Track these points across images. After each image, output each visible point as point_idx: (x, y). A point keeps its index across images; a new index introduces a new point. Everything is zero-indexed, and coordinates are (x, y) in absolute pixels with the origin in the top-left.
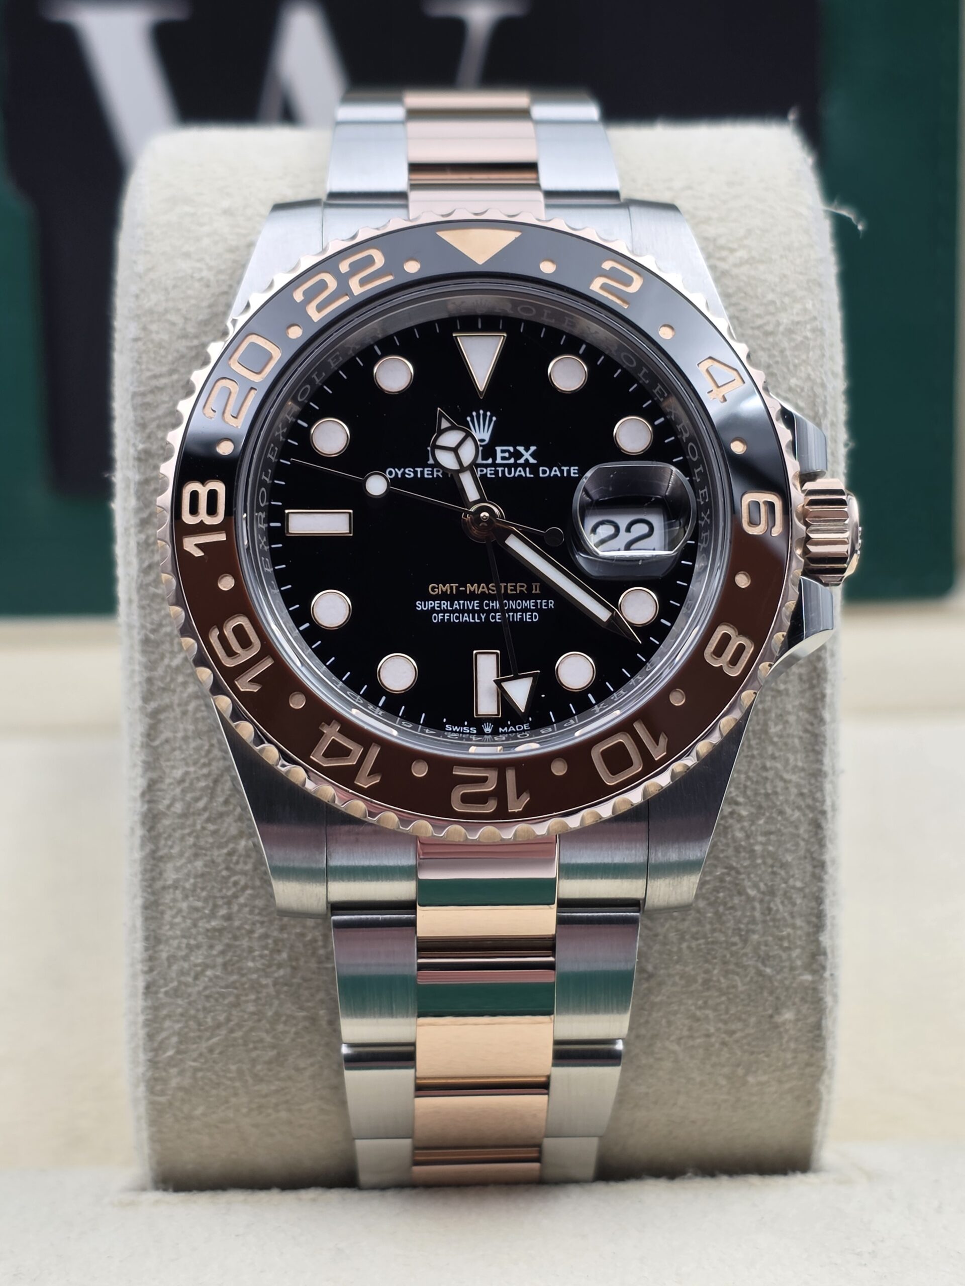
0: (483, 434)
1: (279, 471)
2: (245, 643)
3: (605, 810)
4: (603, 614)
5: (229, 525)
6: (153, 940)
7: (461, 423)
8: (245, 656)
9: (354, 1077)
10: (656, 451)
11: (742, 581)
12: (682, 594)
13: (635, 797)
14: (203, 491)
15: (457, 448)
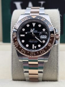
1: (20, 32)
2: (17, 43)
3: (41, 55)
4: (41, 42)
7: (32, 29)
9: (25, 73)
10: (45, 31)
11: (51, 40)
12: (47, 41)
14: (15, 33)
15: (32, 31)
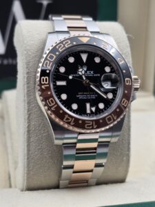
0: (85, 69)
1: (54, 75)
2: (53, 102)
3: (108, 127)
4: (105, 97)
5: (49, 84)
6: (29, 150)
7: (82, 67)
8: (53, 104)
9: (64, 171)
10: (111, 72)
11: (126, 92)
12: (116, 94)
13: (112, 125)
14: (45, 78)
15: (82, 71)
